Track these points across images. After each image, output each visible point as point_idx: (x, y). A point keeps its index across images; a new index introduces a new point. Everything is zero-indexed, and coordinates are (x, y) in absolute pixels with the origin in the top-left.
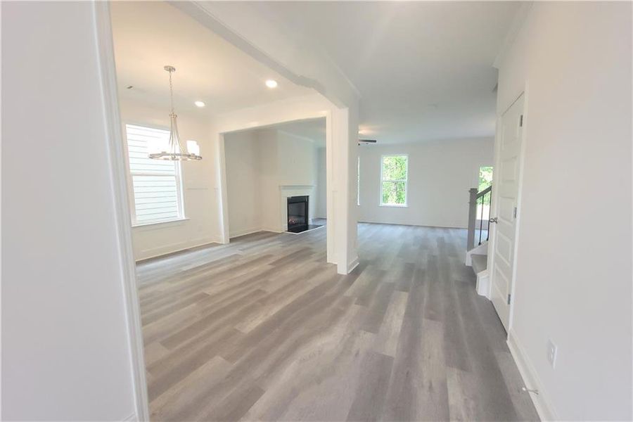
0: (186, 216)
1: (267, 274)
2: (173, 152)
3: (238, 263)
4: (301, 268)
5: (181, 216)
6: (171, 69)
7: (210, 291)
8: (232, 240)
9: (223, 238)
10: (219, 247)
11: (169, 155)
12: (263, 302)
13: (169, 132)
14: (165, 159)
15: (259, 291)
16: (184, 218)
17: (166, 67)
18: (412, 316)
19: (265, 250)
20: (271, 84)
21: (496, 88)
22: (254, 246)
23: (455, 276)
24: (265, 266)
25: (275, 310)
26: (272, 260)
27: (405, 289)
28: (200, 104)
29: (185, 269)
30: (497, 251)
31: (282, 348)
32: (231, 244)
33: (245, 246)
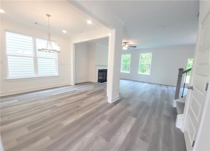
0: (58, 74)
1: (84, 99)
2: (49, 49)
3: (75, 94)
4: (98, 97)
5: (57, 74)
6: (49, 16)
7: (58, 105)
8: (75, 84)
9: (72, 83)
10: (70, 87)
11: (47, 50)
12: (78, 111)
13: (47, 41)
14: (46, 52)
15: (78, 106)
16: (58, 75)
17: (47, 14)
18: (132, 134)
19: (87, 89)
20: (89, 22)
21: (198, 15)
22: (84, 87)
23: (165, 113)
24: (84, 95)
25: (81, 115)
26: (88, 93)
27: (135, 116)
28: (64, 32)
29: (53, 94)
30: (190, 107)
31: (77, 134)
32: (75, 86)
33: (80, 87)
